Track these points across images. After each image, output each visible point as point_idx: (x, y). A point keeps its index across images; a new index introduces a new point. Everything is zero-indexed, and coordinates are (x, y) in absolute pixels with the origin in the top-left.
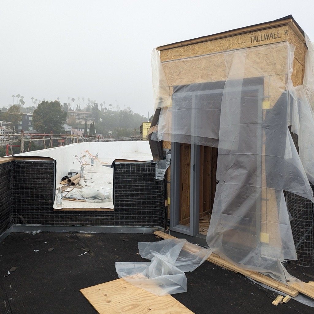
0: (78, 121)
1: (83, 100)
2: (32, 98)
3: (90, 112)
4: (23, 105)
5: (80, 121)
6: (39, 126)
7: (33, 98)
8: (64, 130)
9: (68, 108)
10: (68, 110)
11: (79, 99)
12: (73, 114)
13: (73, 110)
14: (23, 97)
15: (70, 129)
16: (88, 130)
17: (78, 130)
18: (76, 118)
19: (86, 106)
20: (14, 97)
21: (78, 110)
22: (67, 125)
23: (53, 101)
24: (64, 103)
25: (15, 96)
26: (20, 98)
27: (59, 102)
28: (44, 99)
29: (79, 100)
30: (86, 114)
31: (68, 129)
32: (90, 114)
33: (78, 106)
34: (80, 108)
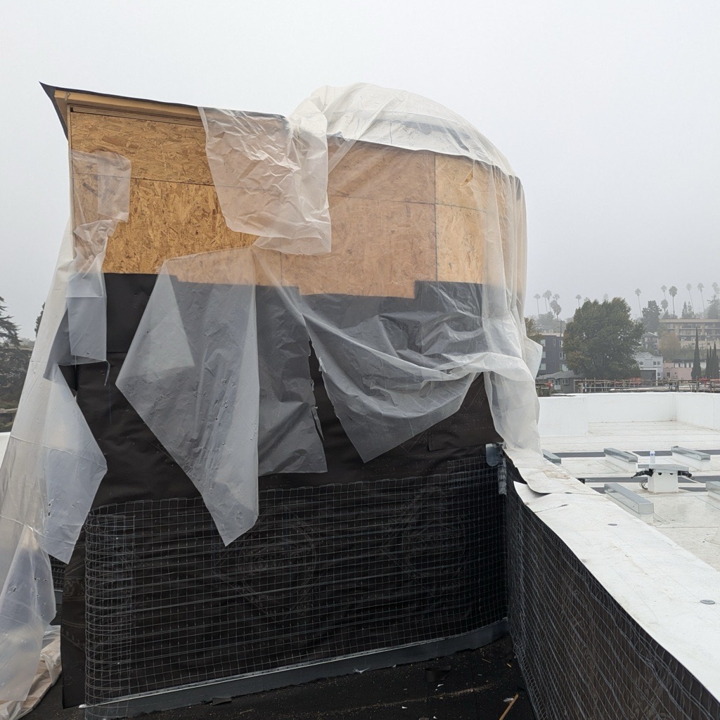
0: (684, 344)
1: (701, 290)
2: (577, 298)
3: (717, 318)
4: (557, 314)
5: (690, 342)
6: (577, 359)
7: (579, 297)
8: (638, 367)
9: (659, 314)
10: (660, 317)
11: (689, 287)
12: (672, 328)
13: (675, 317)
14: (559, 297)
15: (659, 363)
16: (703, 366)
17: (682, 365)
18: (680, 337)
19: (708, 305)
20: (539, 297)
21: (685, 316)
22: (650, 356)
23: (610, 300)
24: (650, 303)
25: (541, 295)
26: (551, 299)
27: (623, 301)
28: (606, 296)
29: (689, 290)
30: (706, 324)
31: (655, 363)
32: (716, 323)
33: (685, 306)
34: (690, 310)
